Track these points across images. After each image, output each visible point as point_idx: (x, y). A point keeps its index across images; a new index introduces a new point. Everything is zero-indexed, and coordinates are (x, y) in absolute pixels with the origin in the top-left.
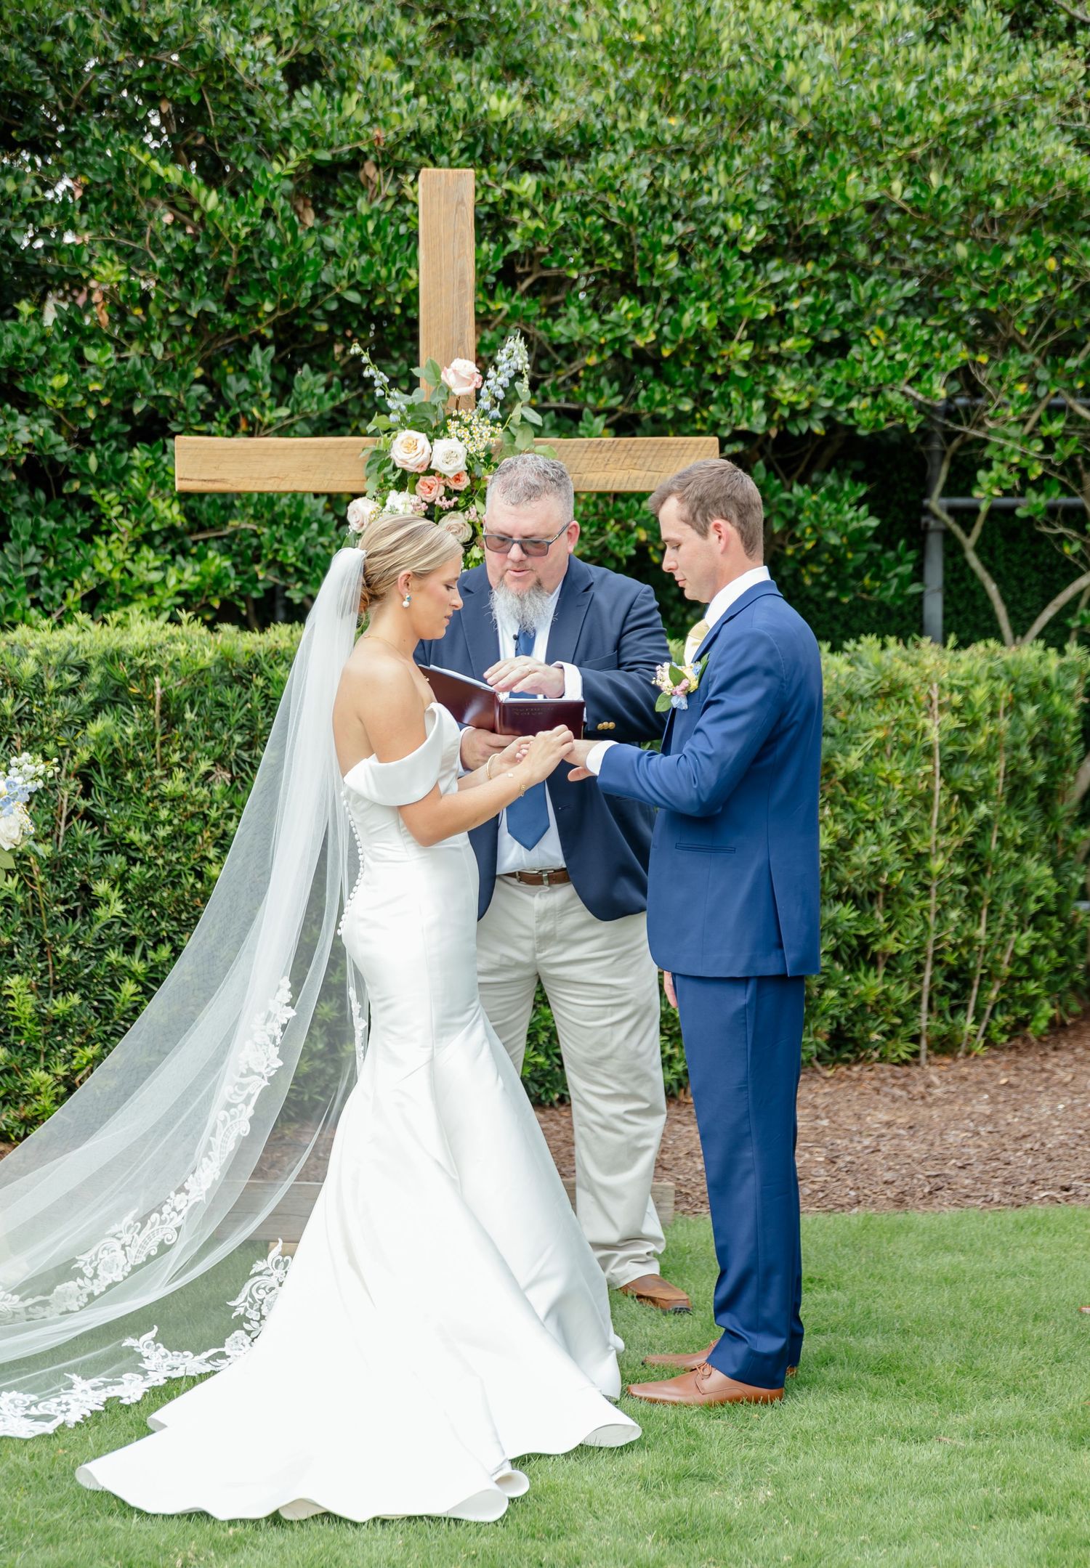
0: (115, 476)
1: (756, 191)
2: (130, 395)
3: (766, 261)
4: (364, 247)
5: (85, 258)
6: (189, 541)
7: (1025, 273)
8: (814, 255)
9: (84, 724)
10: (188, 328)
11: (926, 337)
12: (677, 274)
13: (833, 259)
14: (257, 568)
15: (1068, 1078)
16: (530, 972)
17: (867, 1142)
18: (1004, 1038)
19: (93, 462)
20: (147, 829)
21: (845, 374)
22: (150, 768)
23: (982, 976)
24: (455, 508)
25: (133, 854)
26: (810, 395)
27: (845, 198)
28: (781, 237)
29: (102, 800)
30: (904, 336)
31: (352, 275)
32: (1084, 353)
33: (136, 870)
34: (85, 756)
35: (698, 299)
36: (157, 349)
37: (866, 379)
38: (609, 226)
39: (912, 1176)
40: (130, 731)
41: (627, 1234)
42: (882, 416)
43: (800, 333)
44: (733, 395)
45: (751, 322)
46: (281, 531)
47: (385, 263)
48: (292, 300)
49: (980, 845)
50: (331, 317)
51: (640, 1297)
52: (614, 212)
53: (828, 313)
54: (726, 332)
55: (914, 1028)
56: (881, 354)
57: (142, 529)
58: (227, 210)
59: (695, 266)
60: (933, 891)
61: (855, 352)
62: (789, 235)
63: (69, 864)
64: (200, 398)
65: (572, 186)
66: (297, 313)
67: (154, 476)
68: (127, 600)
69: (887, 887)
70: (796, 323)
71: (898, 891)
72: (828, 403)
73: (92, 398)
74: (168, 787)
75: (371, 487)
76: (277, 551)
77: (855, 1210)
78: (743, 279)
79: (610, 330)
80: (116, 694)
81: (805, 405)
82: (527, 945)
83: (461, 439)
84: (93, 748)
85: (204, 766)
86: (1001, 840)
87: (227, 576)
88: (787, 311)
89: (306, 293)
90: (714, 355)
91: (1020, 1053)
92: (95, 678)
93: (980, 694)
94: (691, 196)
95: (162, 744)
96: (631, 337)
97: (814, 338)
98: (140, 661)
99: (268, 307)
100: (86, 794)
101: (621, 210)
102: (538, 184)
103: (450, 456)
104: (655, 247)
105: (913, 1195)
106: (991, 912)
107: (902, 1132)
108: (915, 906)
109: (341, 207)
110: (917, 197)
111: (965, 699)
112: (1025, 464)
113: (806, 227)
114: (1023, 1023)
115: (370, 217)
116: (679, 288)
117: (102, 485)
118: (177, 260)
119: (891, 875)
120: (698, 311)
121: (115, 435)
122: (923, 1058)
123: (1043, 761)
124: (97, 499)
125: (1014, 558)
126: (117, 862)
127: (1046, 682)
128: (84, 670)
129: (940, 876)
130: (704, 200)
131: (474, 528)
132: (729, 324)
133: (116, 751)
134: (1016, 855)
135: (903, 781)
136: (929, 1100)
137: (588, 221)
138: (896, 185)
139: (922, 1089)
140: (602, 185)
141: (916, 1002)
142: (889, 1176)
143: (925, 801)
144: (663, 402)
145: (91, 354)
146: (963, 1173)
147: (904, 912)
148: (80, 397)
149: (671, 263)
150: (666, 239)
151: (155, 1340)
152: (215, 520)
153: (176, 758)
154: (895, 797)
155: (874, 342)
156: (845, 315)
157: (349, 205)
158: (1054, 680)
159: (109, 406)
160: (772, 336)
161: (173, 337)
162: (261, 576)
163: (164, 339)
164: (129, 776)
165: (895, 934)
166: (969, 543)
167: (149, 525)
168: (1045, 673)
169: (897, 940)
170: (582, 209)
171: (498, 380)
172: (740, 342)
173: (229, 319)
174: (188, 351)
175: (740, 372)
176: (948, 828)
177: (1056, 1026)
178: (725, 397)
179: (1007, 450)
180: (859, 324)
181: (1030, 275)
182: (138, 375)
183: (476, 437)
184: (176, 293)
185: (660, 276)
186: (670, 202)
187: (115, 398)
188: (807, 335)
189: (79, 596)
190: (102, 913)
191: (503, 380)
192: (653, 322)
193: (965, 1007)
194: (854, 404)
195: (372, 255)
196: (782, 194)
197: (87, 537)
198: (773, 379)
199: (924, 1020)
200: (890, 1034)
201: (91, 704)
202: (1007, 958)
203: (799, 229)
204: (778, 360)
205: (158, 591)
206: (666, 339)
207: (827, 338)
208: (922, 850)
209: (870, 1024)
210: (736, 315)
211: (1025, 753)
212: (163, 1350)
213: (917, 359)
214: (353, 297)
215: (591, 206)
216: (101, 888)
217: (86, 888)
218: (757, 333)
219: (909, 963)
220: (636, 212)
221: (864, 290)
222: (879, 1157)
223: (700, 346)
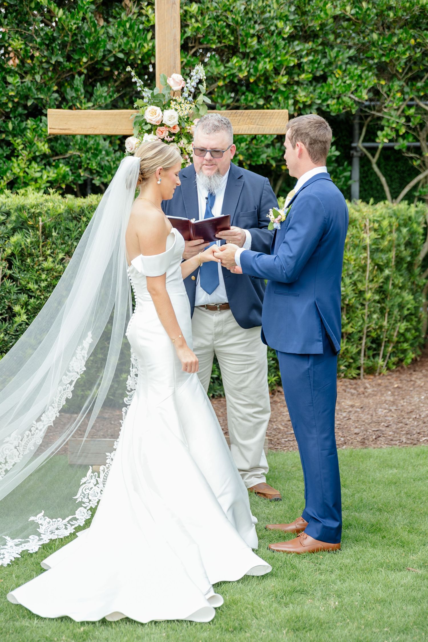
0: (20, 132)
1: (289, 11)
2: (27, 98)
3: (293, 41)
4: (125, 34)
5: (7, 38)
6: (51, 160)
7: (401, 45)
8: (312, 39)
9: (8, 238)
10: (51, 69)
11: (359, 73)
12: (257, 47)
13: (320, 41)
14: (80, 171)
15: (422, 384)
16: (211, 350)
17: (344, 414)
18: (394, 367)
19: (10, 126)
20: (37, 283)
21: (326, 89)
22: (37, 256)
23: (385, 341)
24: (173, 141)
25: (31, 294)
26: (311, 98)
27: (326, 14)
28: (298, 31)
29: (17, 271)
30: (350, 73)
31: (120, 46)
32: (423, 80)
33: (32, 300)
34: (9, 251)
35: (265, 57)
36: (38, 78)
37: (334, 92)
38: (228, 26)
39: (366, 431)
40: (29, 241)
41: (254, 465)
42: (341, 107)
43: (307, 72)
44: (280, 98)
45: (287, 67)
46: (90, 155)
47: (134, 41)
48: (94, 57)
49: (385, 287)
50: (111, 64)
51: (258, 493)
52: (230, 20)
53: (319, 64)
54: (276, 71)
55: (358, 364)
56: (340, 81)
57: (32, 155)
58: (67, 17)
59: (264, 43)
60: (366, 306)
61: (329, 80)
62: (302, 30)
63: (3, 298)
64: (56, 99)
65: (212, 9)
66: (97, 62)
67: (36, 132)
68: (26, 184)
69: (348, 305)
70: (306, 67)
71: (352, 307)
72: (319, 101)
73: (10, 98)
74: (45, 265)
75: (135, 132)
76: (88, 164)
77: (344, 447)
78: (284, 48)
79: (229, 71)
80: (23, 225)
81: (309, 103)
82: (210, 338)
83: (176, 110)
84: (12, 248)
85: (61, 256)
86: (393, 284)
87: (68, 174)
88: (301, 63)
89: (101, 54)
90: (272, 81)
91: (400, 373)
92: (13, 218)
93: (385, 223)
94: (263, 13)
95: (43, 246)
96: (237, 74)
97: (313, 74)
98: (33, 210)
99: (85, 60)
100: (10, 268)
101: (233, 19)
102: (199, 7)
103: (171, 117)
104: (247, 35)
105: (368, 440)
106: (389, 314)
107: (358, 410)
108: (359, 313)
109: (115, 18)
110: (357, 13)
111: (379, 226)
112: (398, 128)
113: (309, 27)
114: (401, 360)
115: (127, 21)
116: (257, 52)
117: (14, 136)
118: (46, 39)
119: (350, 300)
120: (265, 63)
121: (20, 115)
122: (362, 376)
123: (409, 251)
124: (12, 142)
125: (388, 168)
126: (24, 297)
127: (410, 218)
128: (8, 214)
129: (369, 300)
130: (267, 15)
131: (182, 151)
132: (278, 68)
133: (22, 249)
134: (399, 291)
135: (355, 260)
136: (366, 394)
137: (219, 23)
138: (348, 8)
139: (362, 389)
140: (225, 8)
141: (359, 353)
142: (356, 431)
143: (364, 269)
144: (252, 101)
145: (10, 79)
146: (388, 429)
147: (354, 315)
148: (5, 98)
149: (254, 42)
150: (252, 31)
151: (44, 516)
152: (62, 151)
153: (49, 252)
154: (351, 267)
155: (337, 76)
156: (325, 64)
157: (118, 16)
158: (413, 217)
159: (18, 103)
160: (295, 73)
161: (44, 73)
162: (82, 174)
163: (41, 73)
164: (29, 260)
165: (351, 325)
166: (374, 161)
167: (35, 153)
168: (409, 215)
169: (352, 327)
170: (217, 19)
171: (192, 84)
172: (283, 75)
173: (68, 65)
174: (51, 79)
175: (283, 89)
176: (373, 280)
177: (414, 361)
178: (277, 98)
179: (391, 121)
180: (331, 68)
181: (404, 47)
182: (29, 89)
183: (183, 109)
184: (46, 53)
185: (249, 47)
186: (253, 16)
187: (20, 99)
188: (310, 73)
189: (6, 183)
190: (18, 319)
191: (194, 84)
192: (246, 67)
193: (379, 354)
194: (329, 102)
195: (129, 37)
196: (300, 13)
197: (8, 158)
198: (296, 91)
199: (362, 361)
200: (349, 366)
201: (12, 229)
202: (396, 334)
203: (307, 28)
204: (298, 83)
205: (39, 181)
206: (251, 74)
207: (318, 74)
208: (362, 289)
209: (340, 362)
210: (281, 64)
211: (402, 248)
212: (48, 520)
213: (355, 82)
214: (121, 55)
215: (221, 17)
216: (17, 308)
217: (10, 308)
218: (290, 71)
219: (356, 337)
220: (239, 20)
221: (333, 54)
222: (351, 422)
223: (266, 78)
